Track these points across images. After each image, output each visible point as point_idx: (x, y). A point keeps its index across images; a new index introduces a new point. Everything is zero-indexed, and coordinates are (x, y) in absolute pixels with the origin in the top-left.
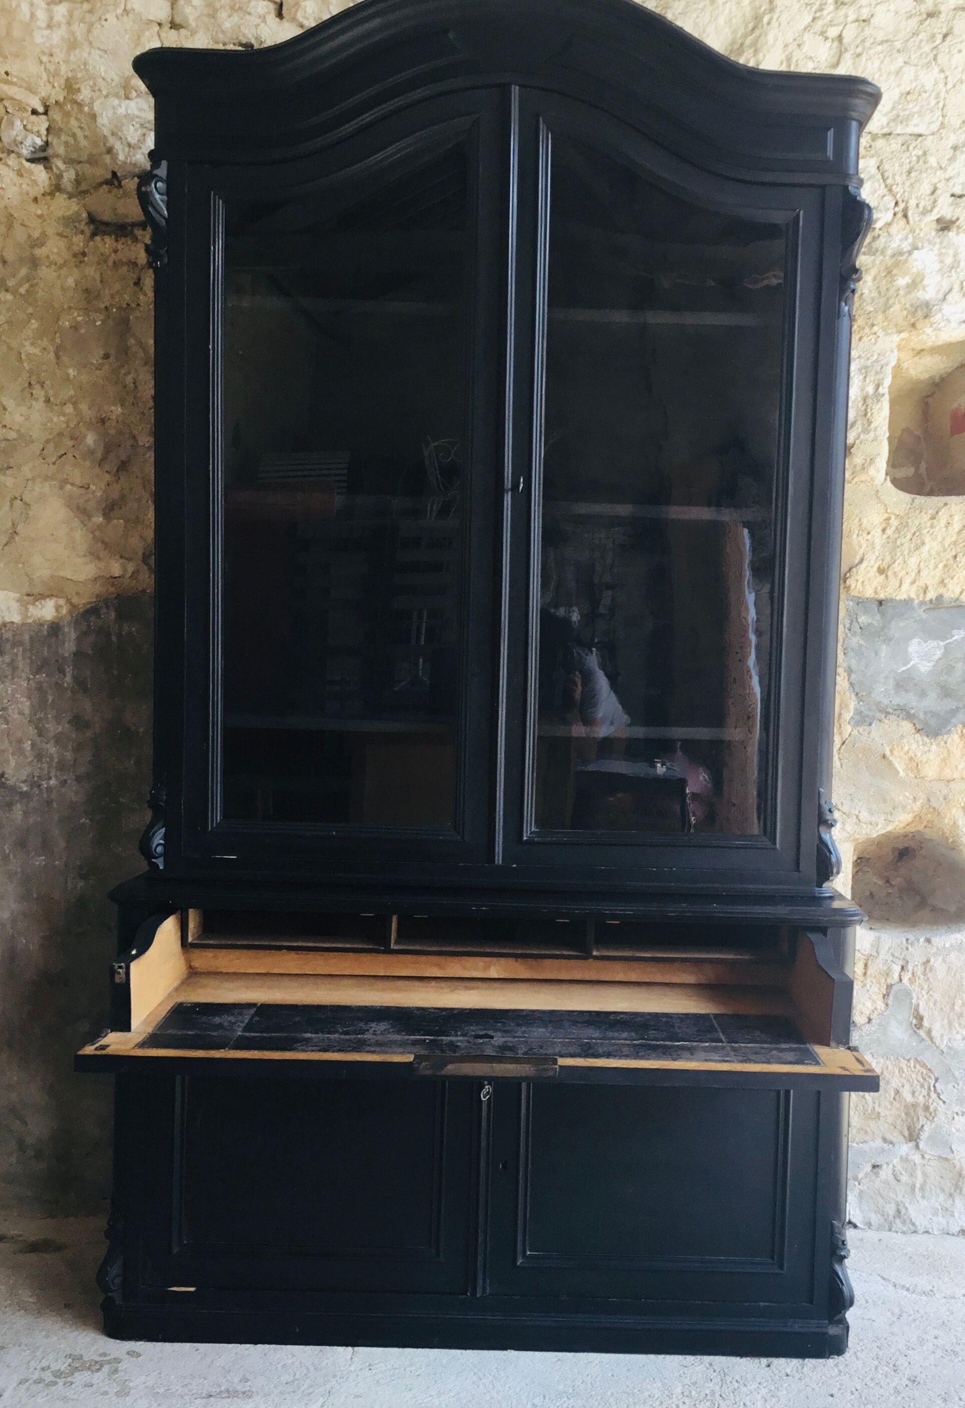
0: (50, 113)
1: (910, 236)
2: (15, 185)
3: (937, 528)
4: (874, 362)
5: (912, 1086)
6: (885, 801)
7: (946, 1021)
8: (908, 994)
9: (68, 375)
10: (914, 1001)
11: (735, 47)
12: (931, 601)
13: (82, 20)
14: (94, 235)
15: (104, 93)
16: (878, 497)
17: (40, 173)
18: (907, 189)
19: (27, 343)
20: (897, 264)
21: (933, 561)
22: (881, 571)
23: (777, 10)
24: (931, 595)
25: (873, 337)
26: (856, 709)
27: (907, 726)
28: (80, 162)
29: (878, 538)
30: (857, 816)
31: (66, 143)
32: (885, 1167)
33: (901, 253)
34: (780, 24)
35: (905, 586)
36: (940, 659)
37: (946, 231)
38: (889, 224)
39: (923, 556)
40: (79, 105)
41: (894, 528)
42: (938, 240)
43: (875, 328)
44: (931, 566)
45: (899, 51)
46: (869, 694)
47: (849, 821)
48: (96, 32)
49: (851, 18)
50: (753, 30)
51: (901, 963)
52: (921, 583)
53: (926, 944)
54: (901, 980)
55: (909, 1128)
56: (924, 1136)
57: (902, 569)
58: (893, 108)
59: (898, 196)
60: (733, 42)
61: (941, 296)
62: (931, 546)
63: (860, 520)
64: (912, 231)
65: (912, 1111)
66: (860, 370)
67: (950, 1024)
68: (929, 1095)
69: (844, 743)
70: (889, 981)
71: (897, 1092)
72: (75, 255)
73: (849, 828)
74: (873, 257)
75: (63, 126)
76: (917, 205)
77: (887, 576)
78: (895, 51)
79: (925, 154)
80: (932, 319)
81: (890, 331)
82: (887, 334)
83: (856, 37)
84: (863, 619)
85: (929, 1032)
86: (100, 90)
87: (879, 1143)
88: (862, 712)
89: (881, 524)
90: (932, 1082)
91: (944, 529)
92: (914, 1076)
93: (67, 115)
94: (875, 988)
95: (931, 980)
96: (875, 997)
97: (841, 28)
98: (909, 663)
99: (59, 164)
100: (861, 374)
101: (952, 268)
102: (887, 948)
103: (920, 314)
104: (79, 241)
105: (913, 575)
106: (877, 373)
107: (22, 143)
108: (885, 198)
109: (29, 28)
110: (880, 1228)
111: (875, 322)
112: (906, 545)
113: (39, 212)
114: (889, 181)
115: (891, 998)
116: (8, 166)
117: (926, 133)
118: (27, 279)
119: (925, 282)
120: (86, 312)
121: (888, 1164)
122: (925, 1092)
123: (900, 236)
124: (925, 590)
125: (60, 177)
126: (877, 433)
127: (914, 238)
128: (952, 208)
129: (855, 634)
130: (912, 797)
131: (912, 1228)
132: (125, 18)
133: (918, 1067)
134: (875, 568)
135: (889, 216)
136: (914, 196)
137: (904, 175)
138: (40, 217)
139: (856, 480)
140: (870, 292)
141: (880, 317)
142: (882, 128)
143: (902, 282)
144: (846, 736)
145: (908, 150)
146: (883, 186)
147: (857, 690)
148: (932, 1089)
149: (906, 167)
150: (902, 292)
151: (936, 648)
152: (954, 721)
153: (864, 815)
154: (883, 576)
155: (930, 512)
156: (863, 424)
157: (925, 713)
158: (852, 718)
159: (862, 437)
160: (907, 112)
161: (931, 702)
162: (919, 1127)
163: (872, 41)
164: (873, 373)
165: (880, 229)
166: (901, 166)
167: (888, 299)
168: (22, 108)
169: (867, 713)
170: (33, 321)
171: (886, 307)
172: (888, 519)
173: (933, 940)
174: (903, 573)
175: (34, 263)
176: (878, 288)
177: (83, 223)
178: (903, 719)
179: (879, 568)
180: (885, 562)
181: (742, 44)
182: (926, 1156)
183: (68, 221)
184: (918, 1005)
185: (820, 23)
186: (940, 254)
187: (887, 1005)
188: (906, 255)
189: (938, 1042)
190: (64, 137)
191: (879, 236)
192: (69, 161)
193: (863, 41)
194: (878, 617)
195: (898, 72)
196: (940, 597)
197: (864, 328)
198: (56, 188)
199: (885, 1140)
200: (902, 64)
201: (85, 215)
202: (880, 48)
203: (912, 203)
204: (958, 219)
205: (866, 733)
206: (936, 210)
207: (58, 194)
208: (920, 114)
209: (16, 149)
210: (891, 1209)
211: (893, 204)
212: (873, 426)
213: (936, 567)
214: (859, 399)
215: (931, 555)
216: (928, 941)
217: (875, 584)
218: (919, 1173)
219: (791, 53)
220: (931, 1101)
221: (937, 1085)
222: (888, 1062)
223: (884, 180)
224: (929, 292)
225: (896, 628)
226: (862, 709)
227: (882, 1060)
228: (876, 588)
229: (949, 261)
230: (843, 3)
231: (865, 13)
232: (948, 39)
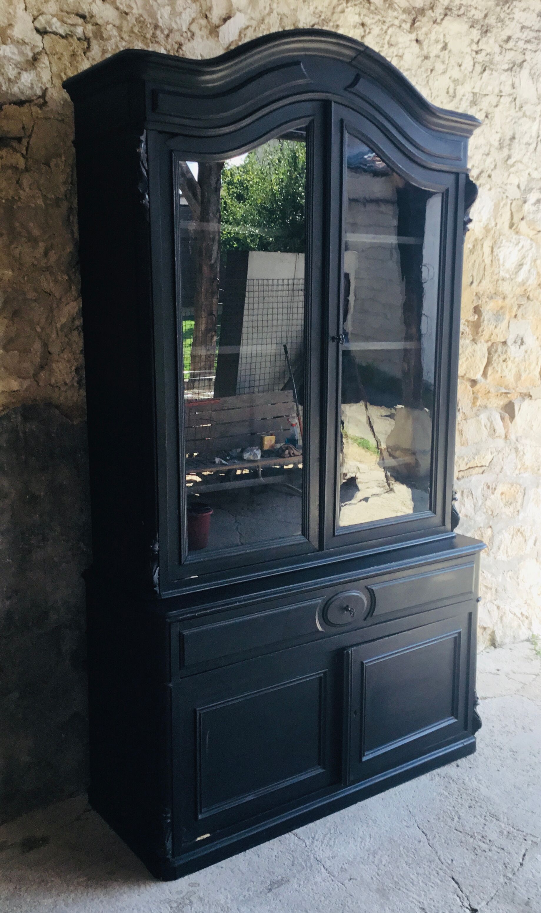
230: (392, 45)
231: (401, 52)
232: (433, 72)
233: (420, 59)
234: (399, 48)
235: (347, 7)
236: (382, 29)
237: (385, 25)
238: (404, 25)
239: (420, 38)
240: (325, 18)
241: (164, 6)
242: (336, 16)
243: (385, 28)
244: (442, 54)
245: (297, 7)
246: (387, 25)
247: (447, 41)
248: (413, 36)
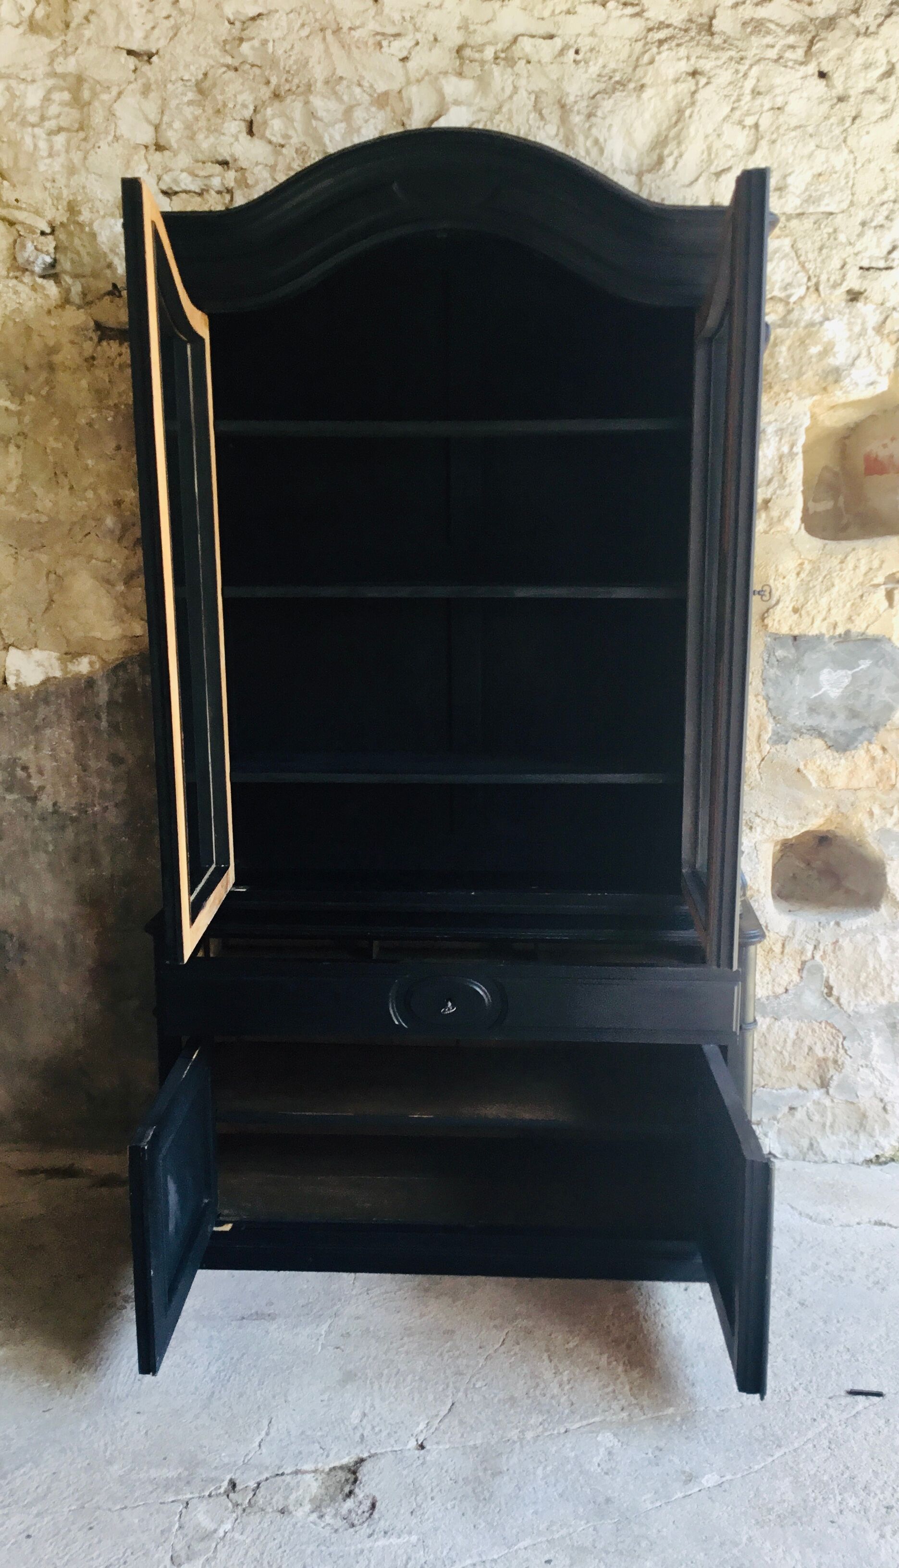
0: (57, 233)
1: (822, 308)
2: (30, 299)
3: (846, 572)
4: (789, 424)
5: (823, 1043)
6: (799, 808)
7: (853, 990)
8: (819, 969)
9: (87, 465)
10: (825, 974)
11: (661, 139)
12: (840, 635)
13: (78, 148)
14: (100, 340)
15: (102, 213)
16: (793, 546)
17: (51, 288)
18: (819, 265)
19: (51, 439)
20: (809, 335)
21: (842, 601)
22: (796, 611)
23: (698, 104)
24: (840, 630)
25: (788, 403)
26: (773, 731)
27: (819, 743)
28: (84, 276)
29: (792, 581)
30: (775, 822)
31: (73, 262)
32: (800, 1109)
33: (812, 324)
34: (701, 116)
35: (817, 622)
36: (848, 686)
37: (854, 302)
38: (802, 298)
39: (833, 596)
40: (81, 225)
41: (807, 572)
42: (847, 311)
43: (790, 394)
44: (840, 605)
45: (811, 136)
46: (785, 718)
47: (768, 826)
48: (92, 158)
49: (767, 106)
50: (676, 123)
51: (814, 943)
52: (831, 620)
53: (836, 927)
54: (813, 957)
55: (821, 1077)
56: (833, 1084)
57: (814, 608)
58: (806, 190)
59: (810, 272)
60: (659, 135)
61: (850, 361)
62: (840, 587)
63: (776, 566)
64: (824, 303)
65: (823, 1064)
66: (776, 432)
67: (856, 992)
68: (837, 1051)
69: (763, 759)
70: (803, 958)
71: (810, 1049)
72: (86, 360)
73: (767, 831)
74: (787, 330)
75: (67, 244)
76: (828, 280)
77: (801, 616)
78: (807, 136)
79: (835, 231)
80: (841, 384)
81: (803, 395)
82: (800, 399)
83: (772, 124)
84: (780, 653)
85: (838, 1000)
86: (98, 212)
87: (795, 1089)
88: (778, 733)
89: (795, 568)
90: (841, 1040)
91: (852, 572)
92: (825, 1035)
93: (70, 234)
94: (791, 964)
95: (840, 957)
96: (790, 971)
97: (757, 116)
98: (820, 689)
99: (68, 279)
100: (777, 435)
101: (860, 335)
102: (801, 930)
103: (831, 378)
104: (88, 347)
105: (824, 613)
106: (791, 434)
107: (34, 262)
108: (799, 275)
109: (33, 156)
110: (795, 1159)
111: (790, 388)
112: (818, 587)
113: (53, 323)
114: (802, 259)
115: (805, 972)
116: (24, 283)
117: (836, 211)
118: (48, 382)
119: (835, 350)
120: (99, 409)
121: (802, 1106)
122: (834, 1049)
123: (813, 308)
124: (835, 626)
125: (68, 291)
126: (792, 488)
127: (825, 310)
128: (860, 280)
129: (772, 666)
130: (823, 804)
131: (823, 1159)
132: (116, 144)
133: (828, 1028)
134: (790, 608)
135: (802, 291)
136: (825, 271)
137: (816, 252)
138: (55, 327)
139: (772, 531)
140: (785, 361)
141: (794, 384)
142: (796, 208)
143: (814, 350)
144: (765, 753)
145: (819, 228)
146: (796, 263)
147: (774, 715)
148: (840, 1046)
149: (818, 245)
150: (814, 360)
151: (844, 677)
152: (860, 738)
153: (781, 820)
154: (797, 615)
155: (840, 556)
156: (779, 481)
157: (835, 732)
158: (770, 738)
159: (778, 492)
160: (819, 193)
161: (840, 723)
162: (829, 1077)
163: (786, 127)
164: (788, 434)
165: (794, 303)
166: (813, 243)
167: (801, 367)
168: (31, 230)
169: (784, 733)
170: (54, 419)
171: (800, 374)
172: (802, 564)
173: (842, 923)
174: (815, 612)
175: (51, 367)
176: (792, 356)
177: (91, 331)
178: (816, 738)
179: (794, 608)
180: (799, 602)
181: (666, 137)
182: (835, 1100)
183: (78, 330)
184: (828, 978)
185: (737, 115)
186: (850, 323)
187: (802, 977)
188: (818, 326)
189: (845, 1007)
190: (69, 254)
191: (793, 309)
192: (76, 276)
193: (778, 128)
194: (793, 651)
195: (811, 155)
196: (848, 633)
197: (779, 394)
198: (66, 301)
199: (800, 1087)
200: (814, 148)
201: (92, 324)
202: (793, 134)
203: (824, 278)
204: (865, 291)
205: (783, 751)
206: (845, 284)
207: (67, 306)
208: (831, 194)
209: (29, 267)
210: (805, 1143)
211: (805, 279)
212: (788, 482)
213: (844, 605)
214: (776, 458)
215: (840, 596)
216: (838, 924)
217: (790, 622)
218: (829, 1114)
219: (712, 142)
220: (839, 1056)
221: (845, 1043)
222: (802, 1024)
223: (798, 257)
224: (838, 359)
225: (808, 660)
226: (779, 730)
227: (797, 1023)
228: (791, 626)
229: (857, 329)
230: (759, 93)
231: (779, 101)
232: (857, 121)
233: (826, 105)
234: (775, 96)
235: (659, 53)
236: (737, 71)
237: (743, 64)
238: (789, 55)
239: (825, 69)
240: (622, 78)
241: (333, 124)
242: (640, 72)
243: (743, 68)
244: (880, 87)
245: (563, 75)
246: (747, 63)
247: (894, 60)
248: (812, 68)
